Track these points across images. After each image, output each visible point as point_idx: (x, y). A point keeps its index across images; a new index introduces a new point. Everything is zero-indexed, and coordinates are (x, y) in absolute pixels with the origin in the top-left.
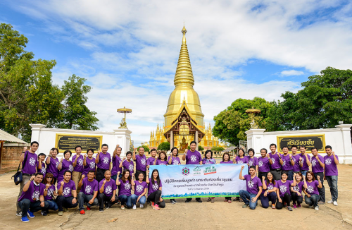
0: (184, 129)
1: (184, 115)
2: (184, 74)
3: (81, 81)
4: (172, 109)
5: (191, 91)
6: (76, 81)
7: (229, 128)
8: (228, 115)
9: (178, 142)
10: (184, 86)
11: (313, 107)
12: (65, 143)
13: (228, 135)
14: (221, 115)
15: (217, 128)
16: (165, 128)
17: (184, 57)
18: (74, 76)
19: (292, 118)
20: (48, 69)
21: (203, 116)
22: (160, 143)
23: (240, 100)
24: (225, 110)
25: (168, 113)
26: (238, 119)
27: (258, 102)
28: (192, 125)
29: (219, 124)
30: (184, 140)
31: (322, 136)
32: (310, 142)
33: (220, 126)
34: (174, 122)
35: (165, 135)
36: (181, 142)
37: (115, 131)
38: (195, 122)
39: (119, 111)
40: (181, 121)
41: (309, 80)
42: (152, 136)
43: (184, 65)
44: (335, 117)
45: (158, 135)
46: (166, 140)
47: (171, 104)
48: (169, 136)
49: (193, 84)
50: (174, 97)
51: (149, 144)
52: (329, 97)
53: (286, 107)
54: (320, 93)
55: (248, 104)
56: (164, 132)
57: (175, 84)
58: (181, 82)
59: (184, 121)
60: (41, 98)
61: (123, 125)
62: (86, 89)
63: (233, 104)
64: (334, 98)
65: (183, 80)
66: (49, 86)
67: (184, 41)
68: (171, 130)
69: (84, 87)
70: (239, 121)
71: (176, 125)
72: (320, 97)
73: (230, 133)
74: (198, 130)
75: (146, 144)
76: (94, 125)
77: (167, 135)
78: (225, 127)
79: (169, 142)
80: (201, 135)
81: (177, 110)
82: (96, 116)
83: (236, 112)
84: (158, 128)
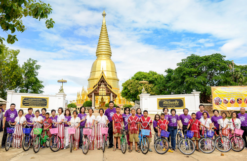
0: (102, 91)
1: (102, 81)
2: (104, 48)
3: (34, 62)
4: (95, 74)
5: (109, 61)
6: (31, 62)
7: (131, 92)
8: (131, 83)
9: (99, 101)
10: (104, 57)
11: (180, 81)
12: (27, 102)
13: (131, 96)
14: (126, 83)
15: (123, 92)
16: (88, 89)
17: (104, 35)
18: (30, 59)
19: (170, 86)
20: (15, 55)
21: (118, 80)
22: (85, 101)
23: (140, 73)
24: (130, 79)
25: (91, 78)
26: (137, 86)
27: (151, 75)
28: (108, 88)
29: (125, 89)
30: (102, 99)
31: (183, 98)
32: (176, 102)
33: (126, 91)
34: (95, 86)
35: (88, 96)
36: (100, 100)
37: (57, 94)
38: (110, 86)
39: (59, 81)
40: (100, 85)
41: (182, 62)
42: (78, 96)
43: (104, 41)
44: (191, 87)
45: (83, 95)
46: (89, 100)
47: (93, 71)
48: (91, 96)
49: (111, 56)
50: (96, 65)
51: (76, 102)
52: (190, 74)
53: (167, 79)
54: (184, 72)
55: (145, 76)
56: (88, 93)
57: (97, 55)
58: (101, 54)
59: (103, 86)
60: (12, 74)
61: (61, 90)
62: (38, 67)
63: (135, 76)
64: (193, 75)
65: (103, 53)
66: (17, 67)
67: (104, 22)
68: (92, 92)
69: (36, 66)
70: (138, 87)
71: (97, 88)
72: (184, 74)
73: (133, 95)
74: (112, 92)
75: (74, 102)
76: (41, 90)
77: (90, 96)
78: (129, 91)
79: (91, 100)
80: (115, 96)
81: (98, 75)
82: (42, 84)
83: (136, 81)
84: (83, 90)
